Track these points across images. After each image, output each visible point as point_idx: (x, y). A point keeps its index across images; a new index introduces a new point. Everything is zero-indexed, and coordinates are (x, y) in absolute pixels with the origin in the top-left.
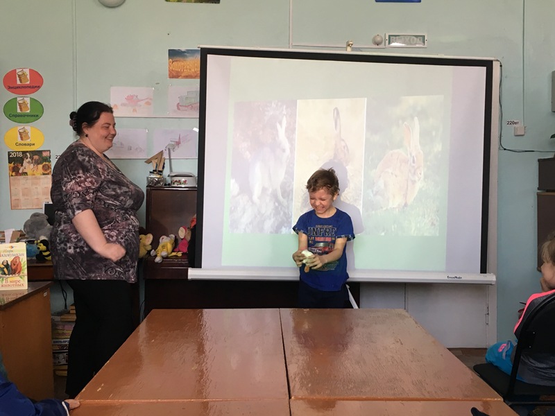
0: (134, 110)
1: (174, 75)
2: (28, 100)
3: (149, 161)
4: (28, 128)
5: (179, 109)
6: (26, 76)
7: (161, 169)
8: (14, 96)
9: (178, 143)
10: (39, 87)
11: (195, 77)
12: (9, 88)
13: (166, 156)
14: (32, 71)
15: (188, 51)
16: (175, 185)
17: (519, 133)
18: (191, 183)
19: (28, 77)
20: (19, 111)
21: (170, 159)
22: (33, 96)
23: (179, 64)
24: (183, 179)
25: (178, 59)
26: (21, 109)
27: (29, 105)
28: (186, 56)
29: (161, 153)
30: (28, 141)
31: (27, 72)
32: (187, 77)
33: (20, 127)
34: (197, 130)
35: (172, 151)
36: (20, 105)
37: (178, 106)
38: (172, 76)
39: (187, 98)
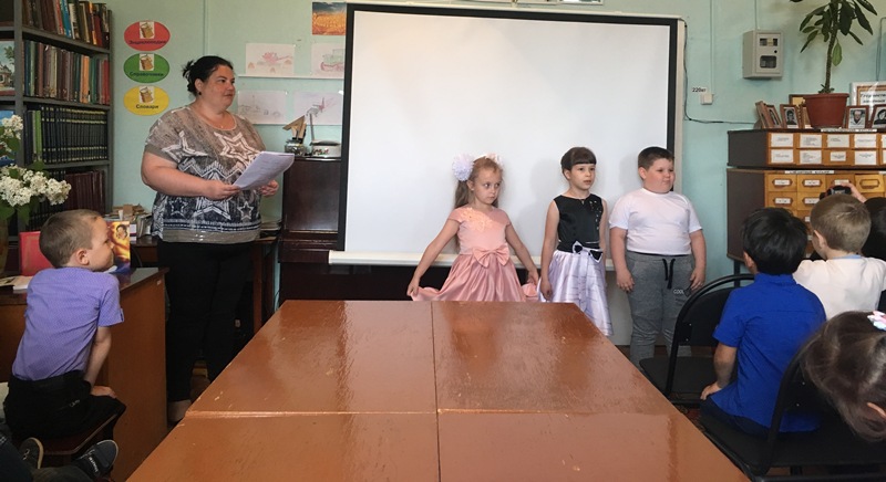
0: (273, 70)
1: (318, 31)
2: (152, 57)
3: (287, 128)
4: (151, 88)
5: (322, 68)
6: (150, 30)
7: (301, 136)
8: (135, 52)
9: (321, 108)
10: (165, 42)
11: (341, 34)
12: (131, 43)
13: (307, 122)
14: (156, 23)
15: (335, 5)
16: (317, 155)
17: (706, 101)
18: (332, 153)
19: (153, 31)
20: (141, 69)
21: (312, 126)
22: (157, 52)
23: (324, 19)
24: (325, 148)
25: (323, 13)
26: (143, 66)
27: (153, 63)
28: (331, 10)
29: (302, 119)
30: (151, 103)
31: (152, 25)
32: (333, 33)
33: (142, 87)
34: (342, 92)
35: (313, 116)
36: (143, 62)
37: (322, 66)
38: (315, 32)
39: (332, 57)
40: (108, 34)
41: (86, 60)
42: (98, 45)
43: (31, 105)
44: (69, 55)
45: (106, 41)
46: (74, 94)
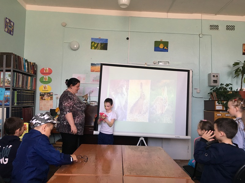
1: (92, 71)
2: (47, 77)
3: (83, 97)
4: (47, 85)
7: (87, 99)
8: (43, 76)
9: (93, 92)
10: (51, 73)
11: (99, 72)
12: (42, 73)
13: (88, 95)
14: (49, 68)
15: (97, 64)
16: (91, 104)
17: (198, 92)
18: (96, 104)
19: (48, 70)
20: (44, 80)
22: (49, 76)
23: (94, 68)
24: (93, 103)
25: (94, 66)
26: (45, 80)
27: (47, 79)
29: (87, 94)
30: (46, 90)
31: (48, 69)
32: (96, 72)
33: (44, 85)
34: (99, 88)
35: (90, 94)
36: (45, 78)
37: (93, 80)
38: (91, 71)
39: (96, 78)
40: (36, 71)
41: (29, 78)
42: (33, 74)
43: (14, 90)
44: (25, 76)
45: (35, 73)
46: (26, 87)
